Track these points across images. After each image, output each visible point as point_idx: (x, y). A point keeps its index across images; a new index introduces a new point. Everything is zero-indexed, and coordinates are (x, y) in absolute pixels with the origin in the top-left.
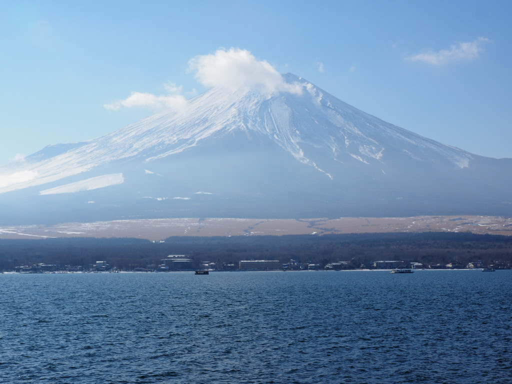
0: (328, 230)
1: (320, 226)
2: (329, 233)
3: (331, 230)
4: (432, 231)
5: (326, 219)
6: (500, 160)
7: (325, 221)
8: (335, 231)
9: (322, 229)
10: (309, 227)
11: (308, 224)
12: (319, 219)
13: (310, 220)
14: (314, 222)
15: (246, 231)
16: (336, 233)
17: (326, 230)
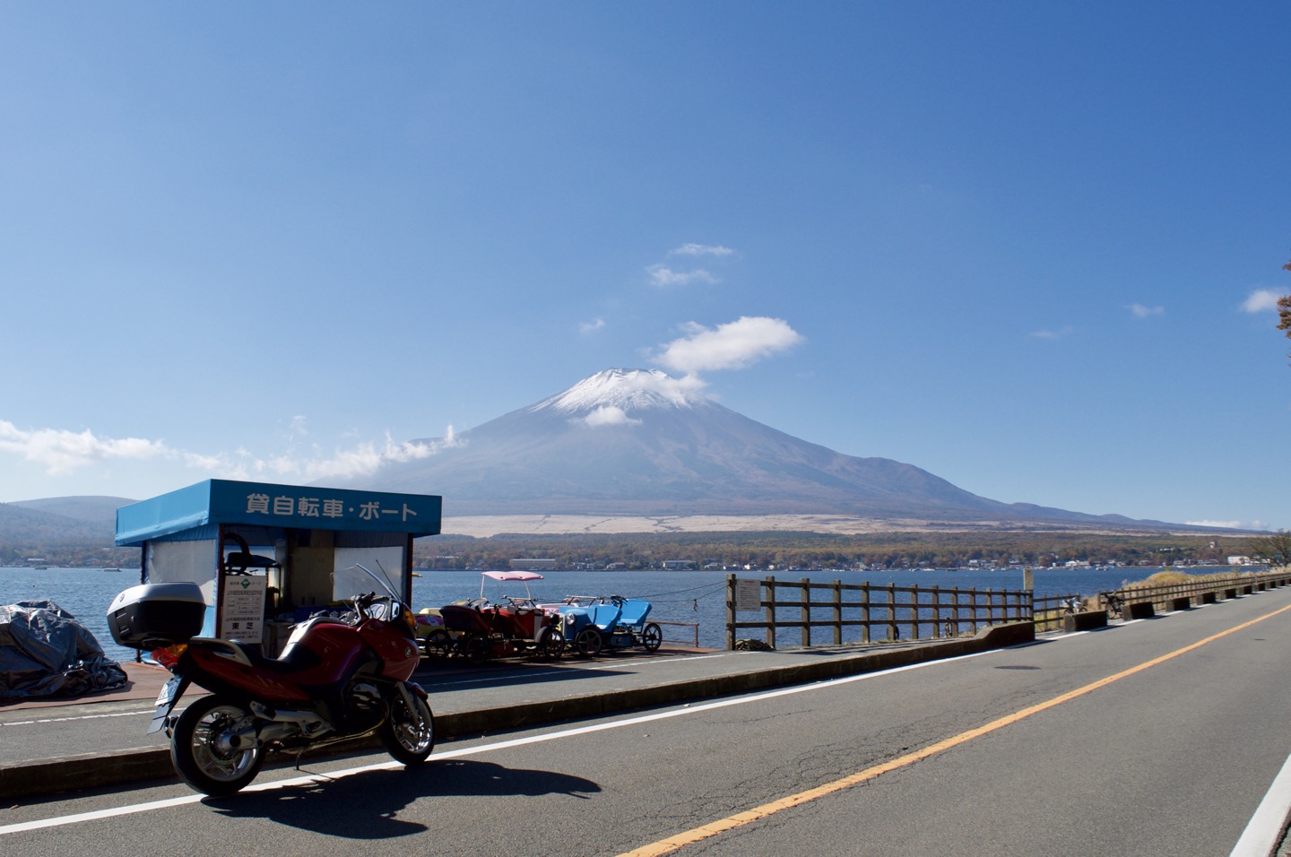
0: (673, 529)
1: (666, 524)
3: (677, 527)
7: (675, 519)
8: (681, 529)
9: (665, 527)
12: (671, 518)
13: (660, 518)
14: (664, 519)
17: (669, 527)
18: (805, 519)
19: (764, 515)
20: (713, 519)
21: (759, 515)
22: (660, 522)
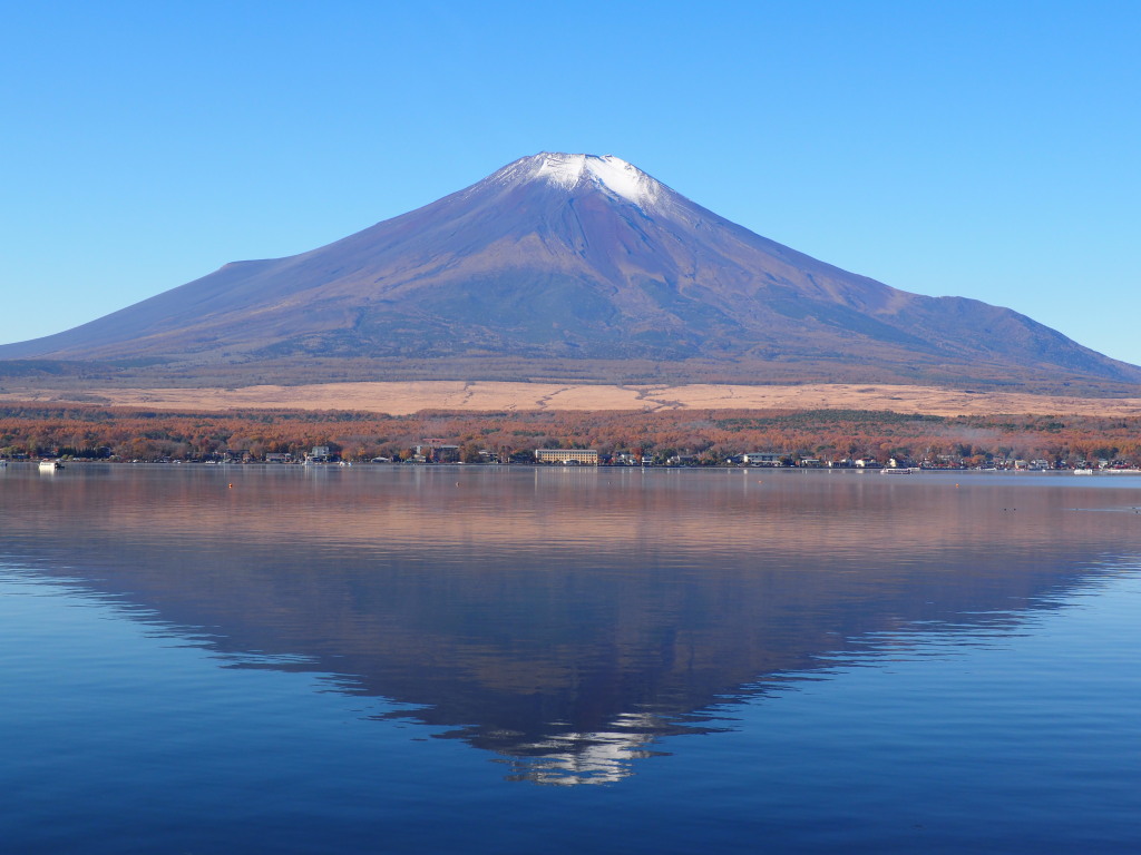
0: (669, 404)
1: (656, 398)
2: (671, 408)
3: (675, 402)
4: (830, 407)
5: (664, 386)
6: (938, 300)
7: (662, 389)
8: (682, 405)
9: (658, 401)
10: (638, 398)
11: (637, 394)
12: (653, 386)
13: (641, 387)
14: (647, 390)
15: (541, 403)
16: (680, 408)
17: (664, 402)
18: (862, 391)
19: (797, 384)
20: (723, 390)
21: (789, 384)
22: (643, 394)
